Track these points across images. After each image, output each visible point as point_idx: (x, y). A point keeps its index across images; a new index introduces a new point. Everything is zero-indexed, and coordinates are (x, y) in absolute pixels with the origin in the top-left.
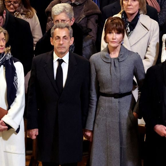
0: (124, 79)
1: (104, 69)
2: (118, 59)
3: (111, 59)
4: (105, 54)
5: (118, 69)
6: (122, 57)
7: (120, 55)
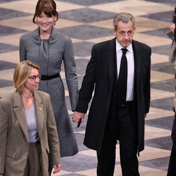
0: (52, 61)
1: (33, 50)
2: (48, 41)
3: (41, 40)
4: (35, 35)
5: (47, 50)
6: (53, 39)
7: (51, 37)
